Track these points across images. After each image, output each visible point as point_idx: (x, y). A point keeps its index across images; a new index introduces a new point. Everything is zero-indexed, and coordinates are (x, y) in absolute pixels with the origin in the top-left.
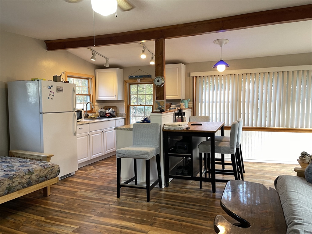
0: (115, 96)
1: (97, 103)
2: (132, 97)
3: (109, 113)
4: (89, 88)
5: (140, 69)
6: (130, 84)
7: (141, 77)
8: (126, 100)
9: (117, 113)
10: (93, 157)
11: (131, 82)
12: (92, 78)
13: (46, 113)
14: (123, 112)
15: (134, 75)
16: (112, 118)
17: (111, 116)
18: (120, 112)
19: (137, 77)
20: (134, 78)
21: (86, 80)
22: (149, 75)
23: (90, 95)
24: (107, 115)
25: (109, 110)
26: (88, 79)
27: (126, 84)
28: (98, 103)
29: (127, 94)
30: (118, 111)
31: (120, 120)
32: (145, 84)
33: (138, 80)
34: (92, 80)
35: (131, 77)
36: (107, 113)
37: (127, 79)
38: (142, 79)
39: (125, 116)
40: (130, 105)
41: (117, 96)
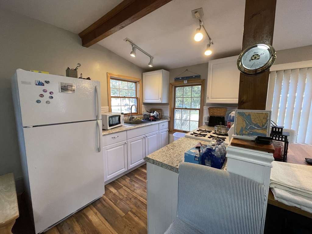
0: (160, 99)
1: (143, 106)
2: (177, 99)
3: (153, 116)
4: (136, 91)
5: (187, 70)
6: (175, 87)
7: (188, 78)
8: (171, 102)
9: (162, 116)
10: (131, 166)
11: (177, 84)
12: (139, 81)
13: (33, 127)
14: (167, 115)
15: (180, 77)
16: (155, 121)
17: (155, 119)
18: (165, 115)
19: (183, 78)
20: (181, 80)
21: (134, 83)
22: (198, 75)
23: (137, 98)
24: (151, 118)
25: (153, 113)
26: (135, 82)
27: (171, 87)
28: (145, 106)
29: (172, 96)
30: (163, 114)
31: (164, 124)
32: (192, 85)
33: (184, 81)
34: (139, 83)
35: (177, 79)
36: (151, 117)
37: (173, 81)
38: (190, 80)
39: (169, 119)
40: (174, 108)
41: (161, 99)
